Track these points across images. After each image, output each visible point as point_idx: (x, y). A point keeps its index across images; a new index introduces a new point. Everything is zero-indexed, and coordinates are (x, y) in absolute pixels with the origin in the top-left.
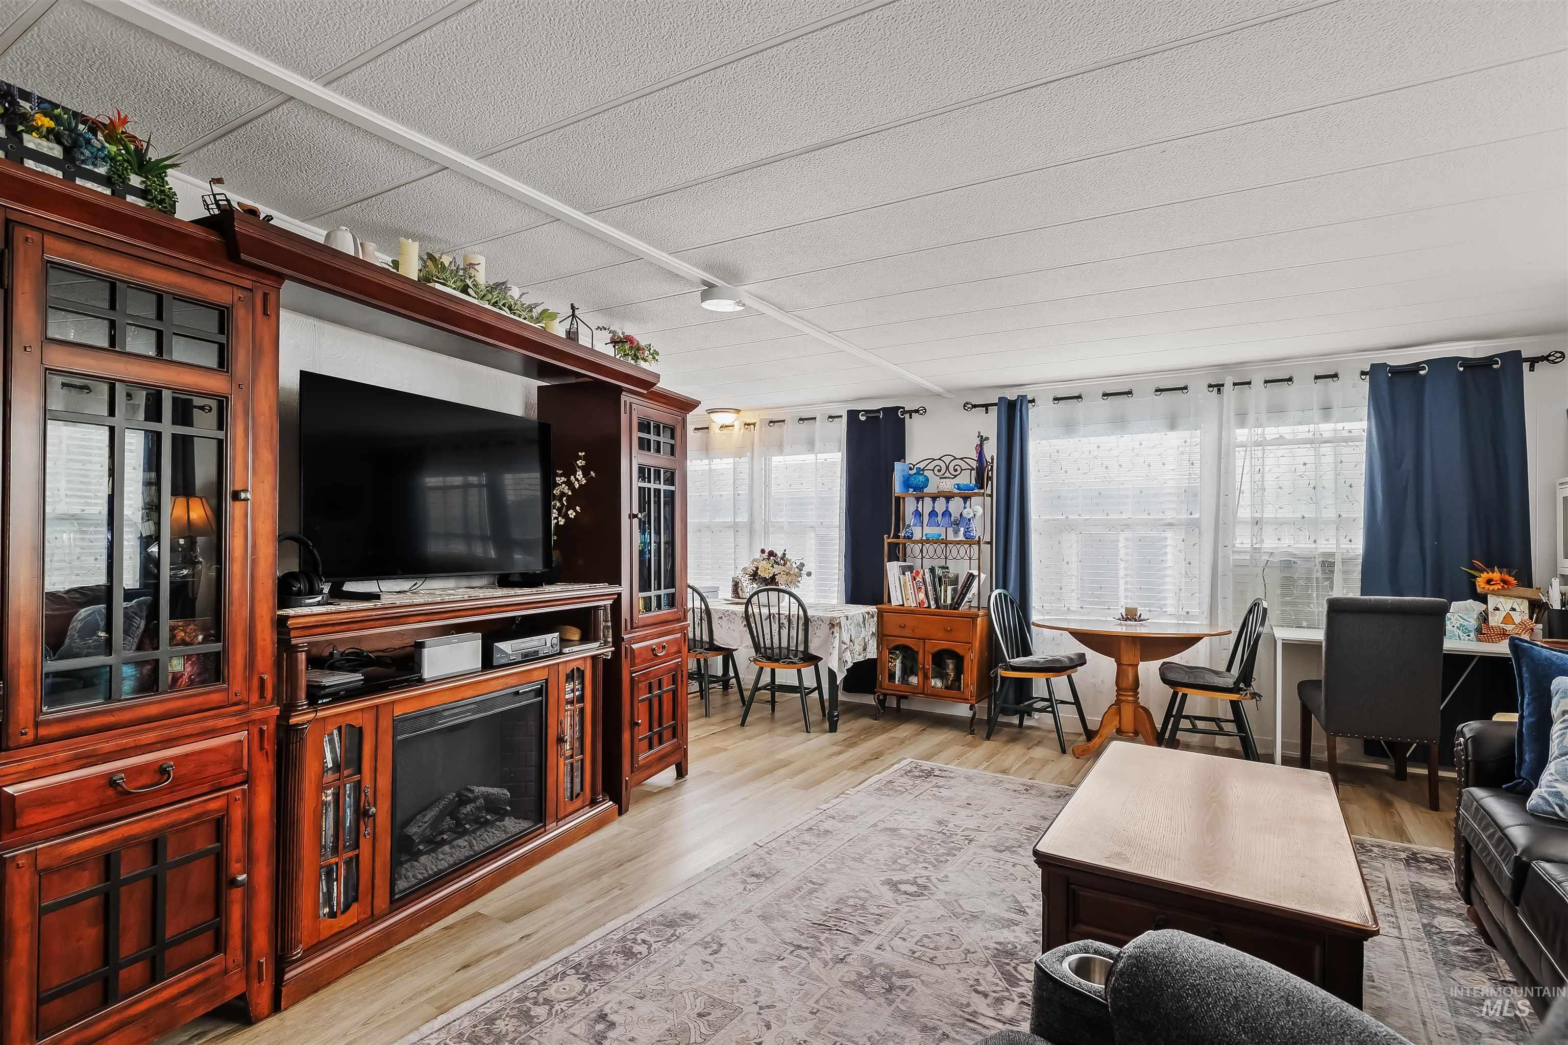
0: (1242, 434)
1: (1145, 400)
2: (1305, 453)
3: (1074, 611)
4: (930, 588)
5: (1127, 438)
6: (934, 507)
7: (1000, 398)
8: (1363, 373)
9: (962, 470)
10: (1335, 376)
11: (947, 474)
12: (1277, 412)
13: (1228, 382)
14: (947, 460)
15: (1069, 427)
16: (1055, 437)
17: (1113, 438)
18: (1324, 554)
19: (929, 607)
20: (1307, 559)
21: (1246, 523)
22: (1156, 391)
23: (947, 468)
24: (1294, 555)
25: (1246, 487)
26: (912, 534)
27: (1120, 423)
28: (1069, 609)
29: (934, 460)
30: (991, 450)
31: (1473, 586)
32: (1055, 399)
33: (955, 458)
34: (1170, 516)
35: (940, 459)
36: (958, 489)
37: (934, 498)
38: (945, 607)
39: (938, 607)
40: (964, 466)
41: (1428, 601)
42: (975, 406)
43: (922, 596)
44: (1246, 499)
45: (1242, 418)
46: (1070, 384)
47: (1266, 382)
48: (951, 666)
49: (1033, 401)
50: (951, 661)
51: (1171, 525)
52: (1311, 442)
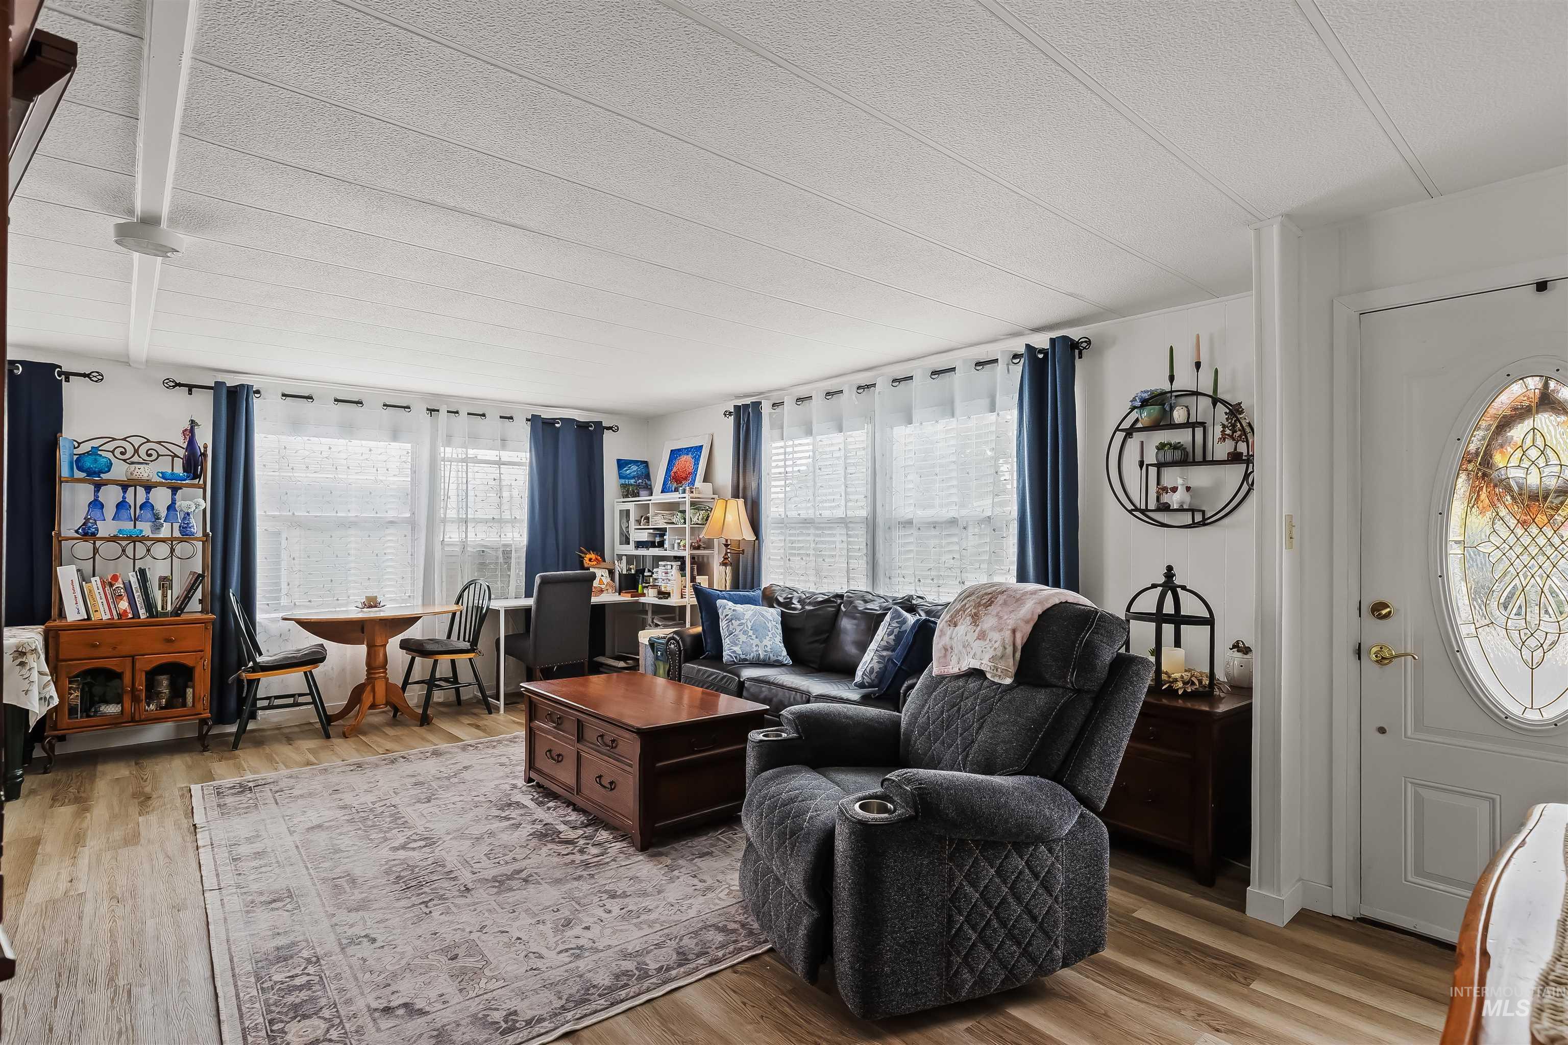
0: (448, 452)
1: (372, 412)
2: (493, 470)
3: (299, 606)
4: (137, 595)
5: (355, 442)
6: (124, 498)
7: (216, 383)
8: (528, 420)
9: (159, 455)
10: (511, 418)
11: (136, 459)
12: (474, 439)
13: (443, 410)
14: (137, 442)
15: (296, 426)
16: (283, 433)
17: (342, 442)
18: (504, 545)
19: (136, 615)
20: (497, 549)
21: (453, 522)
22: (384, 405)
23: (136, 451)
24: (486, 547)
25: (452, 493)
26: (97, 529)
27: (348, 429)
28: (295, 604)
29: (114, 439)
30: (205, 438)
31: (581, 563)
32: (284, 395)
33: (148, 441)
34: (391, 515)
35: (124, 439)
36: (163, 477)
37: (125, 487)
38: (165, 615)
39: (151, 615)
40: (162, 451)
41: (560, 575)
42: (180, 385)
43: (124, 605)
44: (453, 503)
45: (449, 440)
46: (299, 383)
47: (469, 414)
48: (165, 683)
49: (258, 392)
50: (162, 677)
51: (392, 522)
52: (494, 463)
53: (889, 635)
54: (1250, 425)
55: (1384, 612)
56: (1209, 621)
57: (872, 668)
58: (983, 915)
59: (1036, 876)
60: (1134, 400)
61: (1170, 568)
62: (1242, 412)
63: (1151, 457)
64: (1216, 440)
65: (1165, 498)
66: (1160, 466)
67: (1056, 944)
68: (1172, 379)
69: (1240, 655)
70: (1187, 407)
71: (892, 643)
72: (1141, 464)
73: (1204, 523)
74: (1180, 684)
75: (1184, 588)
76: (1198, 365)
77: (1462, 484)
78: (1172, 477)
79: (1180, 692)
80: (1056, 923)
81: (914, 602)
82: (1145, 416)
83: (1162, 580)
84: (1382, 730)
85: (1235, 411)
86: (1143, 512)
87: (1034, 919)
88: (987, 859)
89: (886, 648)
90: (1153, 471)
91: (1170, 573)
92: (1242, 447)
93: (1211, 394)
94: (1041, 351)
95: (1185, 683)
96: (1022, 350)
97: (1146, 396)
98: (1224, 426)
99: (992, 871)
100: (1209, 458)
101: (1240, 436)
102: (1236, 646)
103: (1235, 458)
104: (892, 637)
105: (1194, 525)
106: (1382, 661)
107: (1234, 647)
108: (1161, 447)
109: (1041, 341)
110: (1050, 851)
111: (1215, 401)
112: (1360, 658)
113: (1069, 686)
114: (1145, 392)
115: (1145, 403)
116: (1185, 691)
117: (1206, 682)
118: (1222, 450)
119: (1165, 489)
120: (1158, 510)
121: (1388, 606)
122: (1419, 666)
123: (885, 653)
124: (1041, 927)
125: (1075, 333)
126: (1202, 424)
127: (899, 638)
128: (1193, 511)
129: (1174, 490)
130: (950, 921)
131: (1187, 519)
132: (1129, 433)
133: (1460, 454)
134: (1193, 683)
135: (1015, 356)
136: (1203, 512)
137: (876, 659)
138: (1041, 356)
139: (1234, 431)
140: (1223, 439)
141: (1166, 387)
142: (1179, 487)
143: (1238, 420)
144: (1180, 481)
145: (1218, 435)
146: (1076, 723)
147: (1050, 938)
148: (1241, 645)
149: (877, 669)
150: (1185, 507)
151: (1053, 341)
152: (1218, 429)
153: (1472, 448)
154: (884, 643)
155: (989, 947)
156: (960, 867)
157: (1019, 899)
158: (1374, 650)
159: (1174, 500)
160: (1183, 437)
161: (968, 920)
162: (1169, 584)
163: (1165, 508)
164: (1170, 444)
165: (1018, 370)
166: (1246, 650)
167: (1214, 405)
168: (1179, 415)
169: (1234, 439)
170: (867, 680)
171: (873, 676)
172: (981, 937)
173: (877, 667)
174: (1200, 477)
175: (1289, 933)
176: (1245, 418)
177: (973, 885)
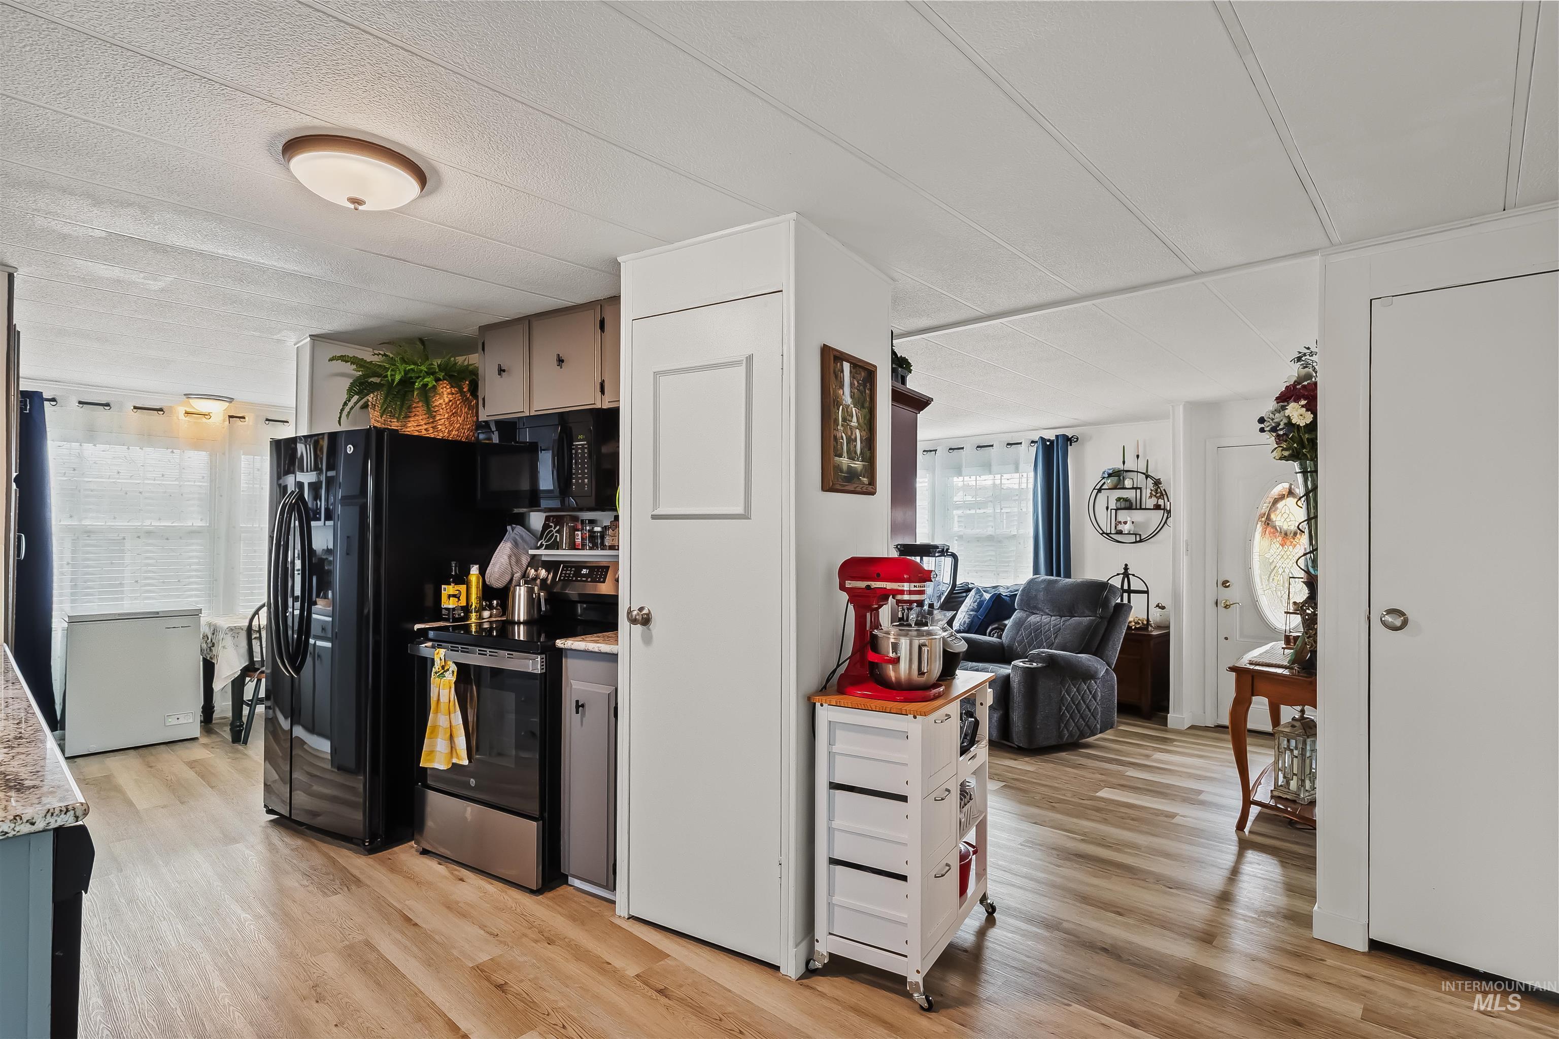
53: (974, 603)
54: (1164, 490)
55: (1227, 584)
56: (1147, 592)
57: (965, 621)
58: (1072, 708)
59: (1091, 693)
60: (1104, 473)
61: (1126, 565)
62: (1161, 484)
63: (1113, 505)
64: (1147, 498)
65: (1120, 527)
66: (1116, 510)
67: (1098, 722)
68: (1124, 463)
69: (1160, 610)
70: (1132, 479)
71: (976, 607)
72: (1107, 508)
73: (1141, 541)
74: (1133, 624)
75: (1133, 575)
76: (1138, 456)
77: (1259, 528)
78: (1123, 515)
79: (1133, 627)
80: (1098, 712)
81: (970, 586)
82: (1109, 482)
83: (1123, 571)
84: (1226, 639)
85: (1157, 483)
86: (1107, 534)
87: (1090, 711)
88: (1073, 685)
89: (972, 610)
90: (1113, 512)
91: (1126, 568)
92: (1161, 502)
93: (1145, 472)
94: (1049, 440)
95: (1136, 623)
96: (1036, 439)
97: (1111, 472)
98: (1151, 490)
99: (1075, 690)
100: (1143, 507)
101: (1160, 496)
102: (1158, 606)
103: (1157, 507)
104: (976, 604)
105: (1136, 542)
106: (1226, 607)
107: (1157, 606)
108: (1118, 499)
109: (1050, 435)
110: (1096, 683)
111: (1147, 476)
112: (1217, 606)
113: (1098, 615)
114: (1110, 469)
115: (1110, 475)
116: (1135, 627)
117: (1145, 622)
118: (1150, 503)
119: (1120, 522)
120: (1116, 533)
121: (1229, 582)
122: (1241, 607)
123: (971, 613)
124: (1092, 714)
125: (1069, 433)
126: (1140, 488)
127: (980, 604)
128: (1136, 535)
129: (1125, 523)
130: (1060, 709)
131: (1133, 538)
132: (1100, 490)
133: (1258, 514)
134: (1139, 624)
135: (1033, 442)
136: (1140, 535)
137: (967, 616)
138: (1048, 443)
139: (1157, 493)
140: (1151, 497)
141: (1121, 467)
142: (1128, 522)
143: (1159, 487)
144: (1129, 519)
145: (1148, 495)
146: (1102, 631)
147: (1096, 719)
148: (1160, 605)
149: (967, 622)
150: (1131, 532)
151: (1057, 436)
152: (1149, 491)
153: (1263, 511)
154: (971, 607)
155: (1074, 721)
156: (1064, 687)
157: (1084, 702)
158: (1223, 602)
159: (1126, 528)
160: (1130, 494)
161: (1066, 709)
162: (1126, 574)
163: (1120, 532)
164: (1123, 498)
165: (1033, 450)
166: (1163, 608)
167: (1147, 479)
168: (1128, 483)
169: (1157, 497)
170: (962, 628)
171: (965, 626)
172: (1071, 716)
173: (967, 621)
174: (1138, 516)
175: (1188, 732)
176: (1163, 487)
177: (1069, 695)
